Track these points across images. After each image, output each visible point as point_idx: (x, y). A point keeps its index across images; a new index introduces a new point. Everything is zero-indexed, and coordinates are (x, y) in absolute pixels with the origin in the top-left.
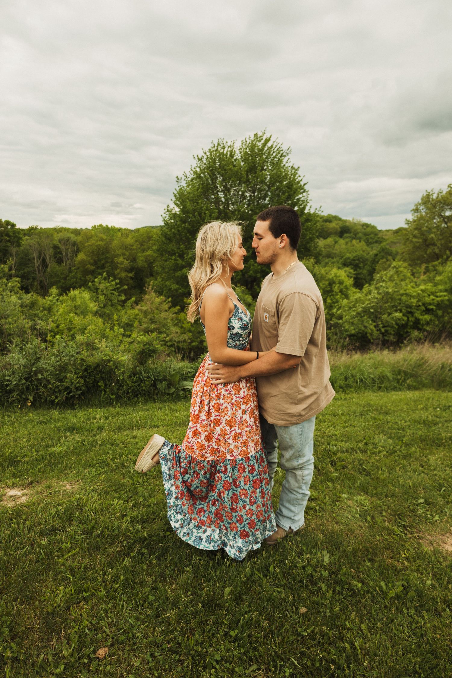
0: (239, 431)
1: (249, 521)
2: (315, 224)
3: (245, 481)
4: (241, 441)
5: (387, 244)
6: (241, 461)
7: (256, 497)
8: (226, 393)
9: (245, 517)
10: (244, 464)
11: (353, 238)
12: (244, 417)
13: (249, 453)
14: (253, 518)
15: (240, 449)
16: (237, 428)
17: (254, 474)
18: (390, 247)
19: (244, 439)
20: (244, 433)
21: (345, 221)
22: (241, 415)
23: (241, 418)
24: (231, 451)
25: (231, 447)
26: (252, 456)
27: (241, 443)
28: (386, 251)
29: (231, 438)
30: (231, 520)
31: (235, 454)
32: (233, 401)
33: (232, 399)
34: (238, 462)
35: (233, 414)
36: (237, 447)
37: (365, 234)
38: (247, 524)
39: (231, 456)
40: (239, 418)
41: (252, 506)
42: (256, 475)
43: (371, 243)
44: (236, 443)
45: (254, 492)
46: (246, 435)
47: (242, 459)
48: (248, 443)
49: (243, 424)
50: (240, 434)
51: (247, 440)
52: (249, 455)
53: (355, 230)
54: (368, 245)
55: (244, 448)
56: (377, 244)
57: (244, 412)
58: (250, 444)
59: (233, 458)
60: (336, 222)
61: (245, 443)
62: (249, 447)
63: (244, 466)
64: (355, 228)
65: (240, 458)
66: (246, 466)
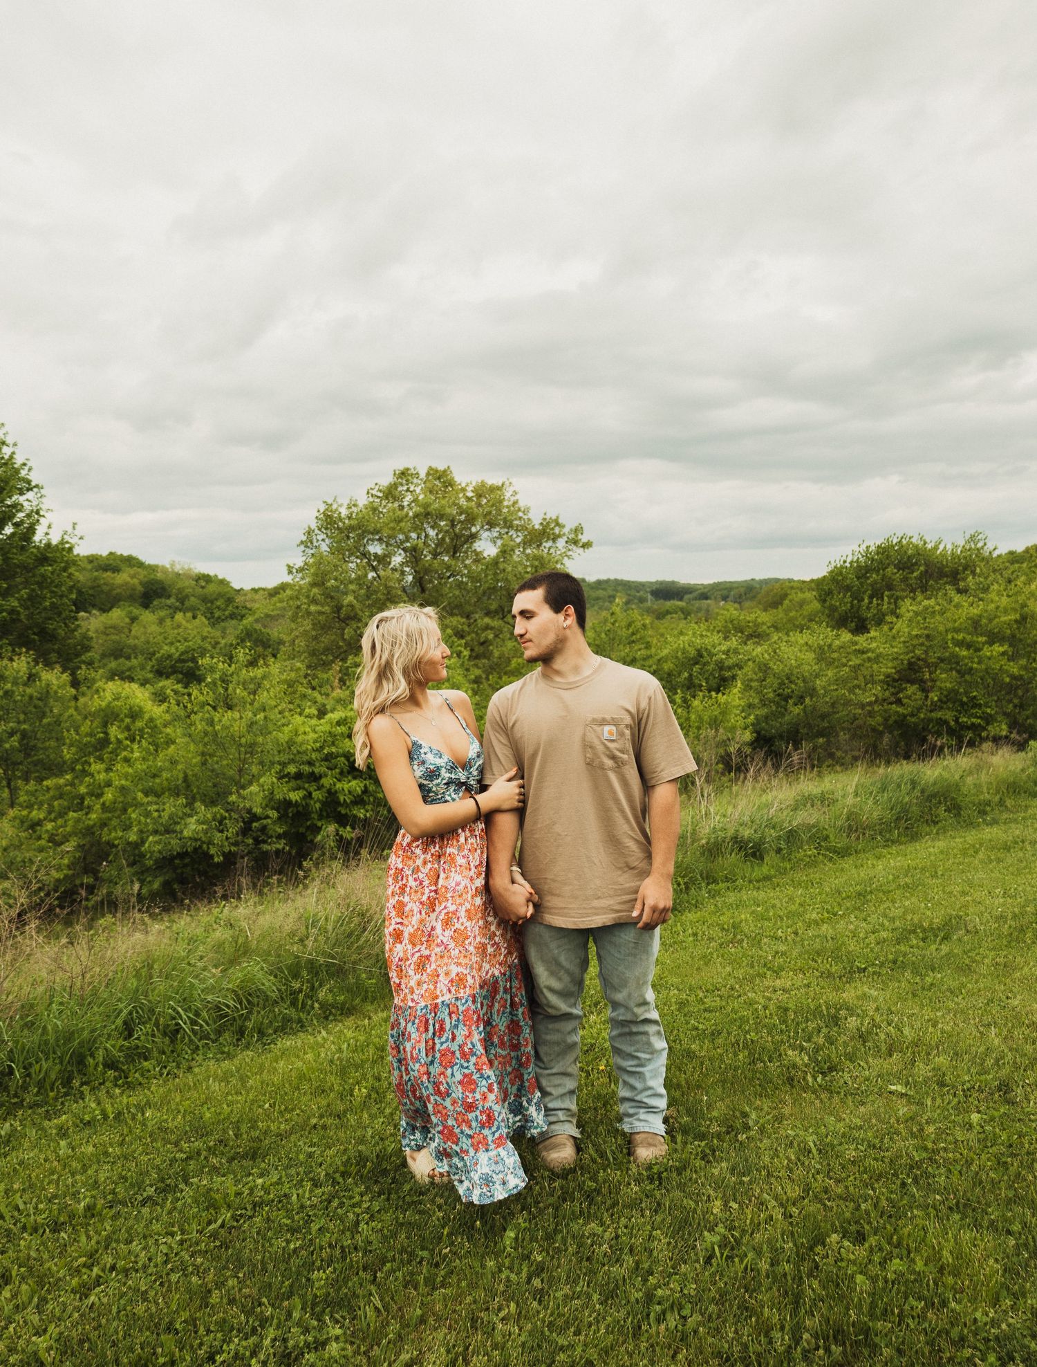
0: (426, 953)
3: (426, 1049)
4: (429, 971)
5: (257, 621)
6: (424, 1011)
10: (428, 1015)
11: (177, 609)
13: (437, 997)
15: (425, 987)
16: (424, 947)
17: (444, 1039)
18: (265, 627)
19: (432, 967)
23: (433, 928)
26: (442, 1003)
27: (428, 975)
28: (255, 636)
31: (416, 997)
32: (424, 898)
33: (423, 894)
34: (419, 1013)
35: (421, 922)
36: (419, 984)
37: (204, 599)
40: (429, 929)
42: (447, 1040)
43: (219, 619)
44: (418, 977)
45: (443, 1073)
46: (436, 961)
47: (426, 1007)
48: (438, 976)
49: (434, 940)
50: (428, 958)
51: (436, 970)
52: (438, 1001)
54: (213, 626)
56: (234, 622)
58: (441, 978)
60: (132, 571)
61: (433, 977)
62: (438, 985)
63: (427, 1020)
64: (180, 585)
65: (423, 1004)
66: (431, 1022)
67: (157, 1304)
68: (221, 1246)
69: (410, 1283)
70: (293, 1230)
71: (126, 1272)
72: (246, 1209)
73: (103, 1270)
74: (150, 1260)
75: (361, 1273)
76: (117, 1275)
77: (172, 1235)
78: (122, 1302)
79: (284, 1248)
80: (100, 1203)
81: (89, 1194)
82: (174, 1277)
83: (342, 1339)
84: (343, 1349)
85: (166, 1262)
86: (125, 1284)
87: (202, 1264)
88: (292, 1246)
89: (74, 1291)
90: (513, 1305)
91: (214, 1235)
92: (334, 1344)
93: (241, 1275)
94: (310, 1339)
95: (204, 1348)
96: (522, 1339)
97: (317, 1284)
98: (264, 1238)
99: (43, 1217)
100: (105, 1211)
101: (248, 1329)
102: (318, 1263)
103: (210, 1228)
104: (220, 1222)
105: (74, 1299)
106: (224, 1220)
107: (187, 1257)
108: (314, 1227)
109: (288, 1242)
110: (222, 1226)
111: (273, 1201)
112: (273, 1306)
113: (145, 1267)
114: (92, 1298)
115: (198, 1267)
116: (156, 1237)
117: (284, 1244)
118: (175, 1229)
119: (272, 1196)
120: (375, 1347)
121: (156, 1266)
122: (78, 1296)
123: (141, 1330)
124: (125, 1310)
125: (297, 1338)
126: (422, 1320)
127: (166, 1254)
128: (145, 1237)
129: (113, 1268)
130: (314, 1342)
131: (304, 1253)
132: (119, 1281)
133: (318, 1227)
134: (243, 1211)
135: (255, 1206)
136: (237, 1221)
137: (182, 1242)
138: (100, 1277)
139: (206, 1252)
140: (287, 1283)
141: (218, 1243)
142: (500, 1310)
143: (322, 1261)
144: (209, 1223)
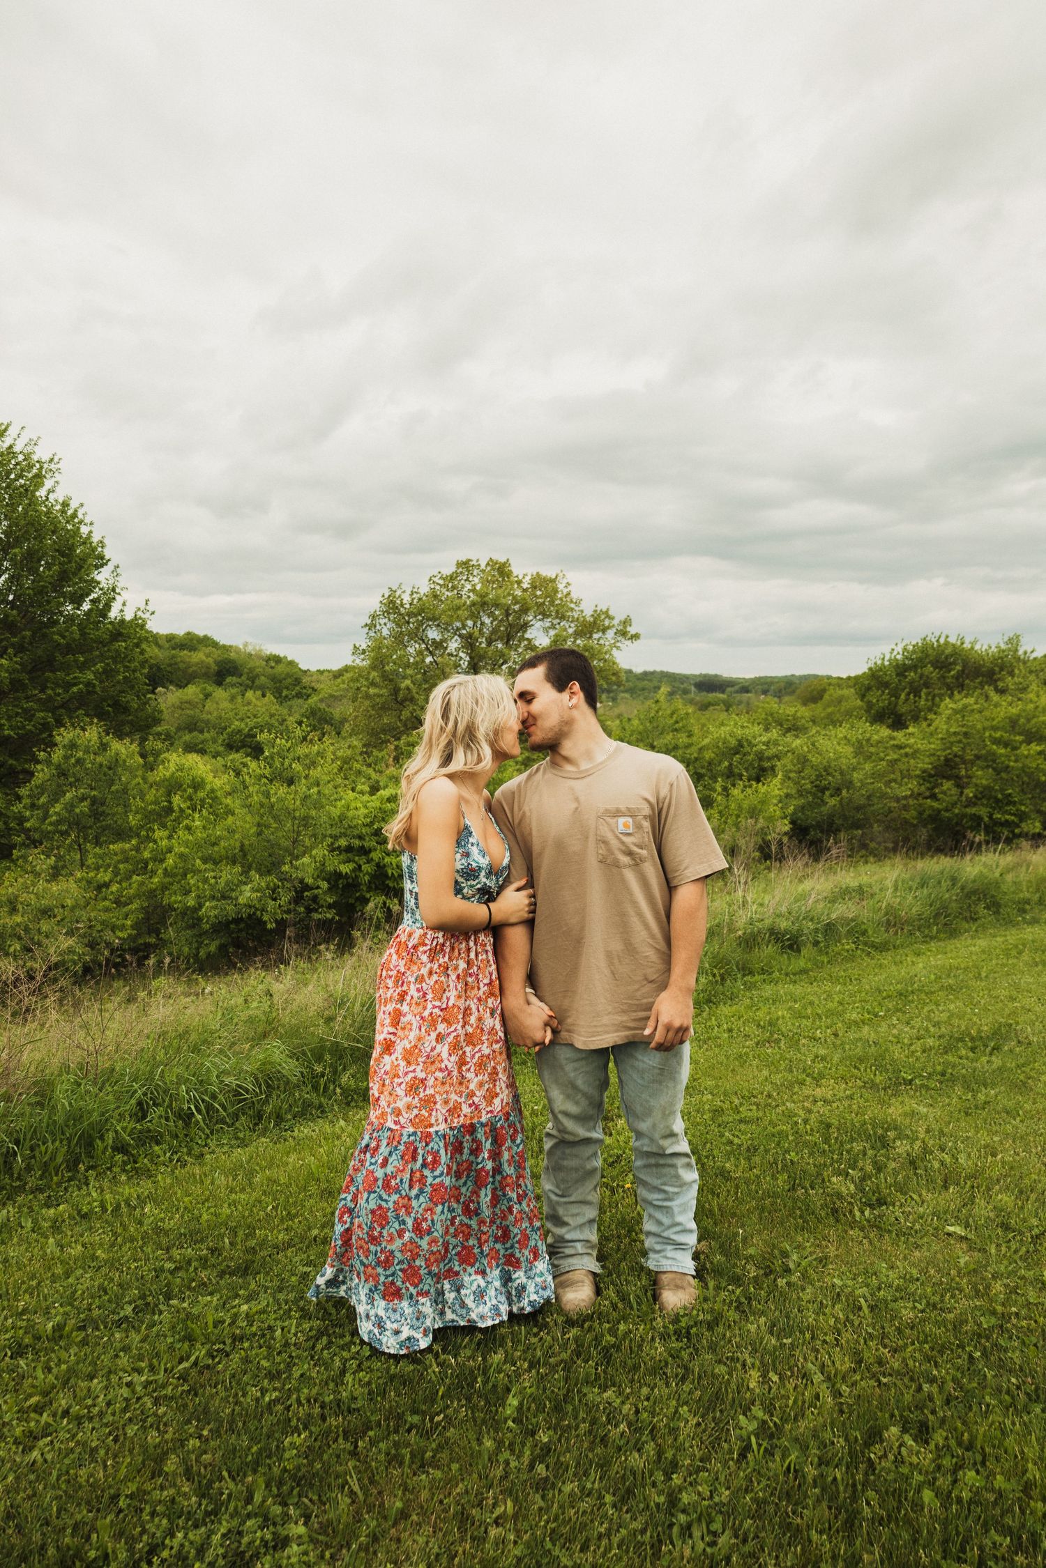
0: (422, 1075)
1: (405, 1266)
2: (137, 645)
3: (411, 1180)
4: (422, 1095)
5: (321, 700)
6: (412, 1138)
7: (433, 1221)
8: (416, 995)
9: (398, 1254)
10: (417, 1144)
12: (439, 1047)
13: (431, 1125)
14: (418, 1263)
15: (416, 1111)
16: (419, 1068)
17: (437, 1173)
19: (428, 1092)
20: (431, 1082)
21: (226, 649)
22: (434, 1043)
23: (433, 1049)
24: (397, 1112)
25: (400, 1104)
26: (437, 1132)
27: (421, 1099)
29: (403, 1086)
30: (367, 1257)
31: (402, 1121)
32: (426, 1014)
33: (425, 1008)
34: (405, 1139)
35: (419, 1039)
36: (409, 1107)
37: (274, 679)
38: (401, 1270)
39: (396, 1123)
40: (428, 1049)
41: (421, 1238)
42: (442, 1174)
44: (409, 1099)
45: (430, 1209)
46: (434, 1086)
47: (415, 1134)
48: (435, 1103)
49: (433, 1063)
50: (423, 1081)
51: (433, 1096)
52: (432, 1130)
53: (251, 670)
55: (423, 1112)
57: (440, 1038)
58: (438, 1106)
59: (398, 1127)
60: (207, 650)
61: (428, 1102)
62: (434, 1113)
63: (416, 1149)
64: (251, 665)
65: (411, 1130)
66: (420, 1151)
67: (105, 1466)
68: (189, 1391)
69: (394, 1459)
70: (273, 1376)
71: (79, 1420)
72: (224, 1343)
73: (54, 1415)
74: (109, 1404)
75: (341, 1440)
76: (69, 1423)
77: (139, 1371)
78: (67, 1461)
79: (257, 1400)
80: (71, 1323)
81: (61, 1310)
82: (130, 1431)
83: (306, 1539)
84: (306, 1553)
85: (125, 1410)
86: (74, 1436)
87: (165, 1414)
88: (267, 1399)
89: (17, 1442)
90: (509, 1503)
91: (183, 1377)
92: (295, 1547)
93: (205, 1433)
94: (268, 1537)
95: (145, 1538)
96: (517, 1552)
97: (287, 1455)
98: (239, 1383)
99: (7, 1336)
100: (74, 1334)
101: (199, 1515)
102: (294, 1422)
103: (182, 1366)
104: (193, 1358)
105: (15, 1453)
106: (197, 1358)
107: (149, 1405)
108: (296, 1373)
109: (264, 1391)
110: (196, 1364)
111: (254, 1335)
112: (234, 1479)
113: (101, 1414)
114: (35, 1454)
115: (159, 1418)
116: (121, 1374)
117: (259, 1394)
118: (143, 1365)
119: (254, 1329)
120: (344, 1551)
121: (113, 1414)
122: (21, 1448)
123: (79, 1505)
124: (68, 1472)
125: (254, 1532)
126: (404, 1515)
127: (126, 1399)
128: (110, 1372)
129: (66, 1413)
130: (273, 1540)
131: (279, 1407)
132: (69, 1431)
133: (299, 1372)
134: (221, 1346)
135: (234, 1341)
136: (213, 1358)
137: (147, 1384)
138: (50, 1425)
139: (172, 1398)
140: (255, 1449)
141: (186, 1388)
142: (495, 1505)
143: (298, 1419)
144: (181, 1361)
